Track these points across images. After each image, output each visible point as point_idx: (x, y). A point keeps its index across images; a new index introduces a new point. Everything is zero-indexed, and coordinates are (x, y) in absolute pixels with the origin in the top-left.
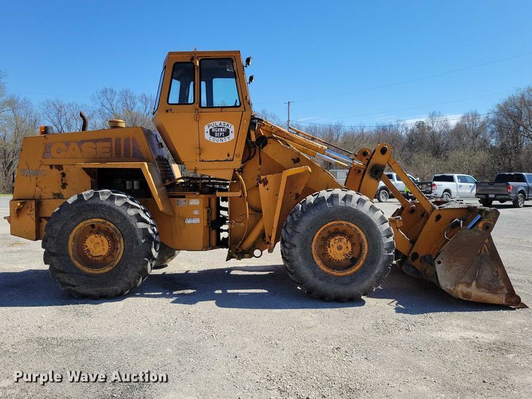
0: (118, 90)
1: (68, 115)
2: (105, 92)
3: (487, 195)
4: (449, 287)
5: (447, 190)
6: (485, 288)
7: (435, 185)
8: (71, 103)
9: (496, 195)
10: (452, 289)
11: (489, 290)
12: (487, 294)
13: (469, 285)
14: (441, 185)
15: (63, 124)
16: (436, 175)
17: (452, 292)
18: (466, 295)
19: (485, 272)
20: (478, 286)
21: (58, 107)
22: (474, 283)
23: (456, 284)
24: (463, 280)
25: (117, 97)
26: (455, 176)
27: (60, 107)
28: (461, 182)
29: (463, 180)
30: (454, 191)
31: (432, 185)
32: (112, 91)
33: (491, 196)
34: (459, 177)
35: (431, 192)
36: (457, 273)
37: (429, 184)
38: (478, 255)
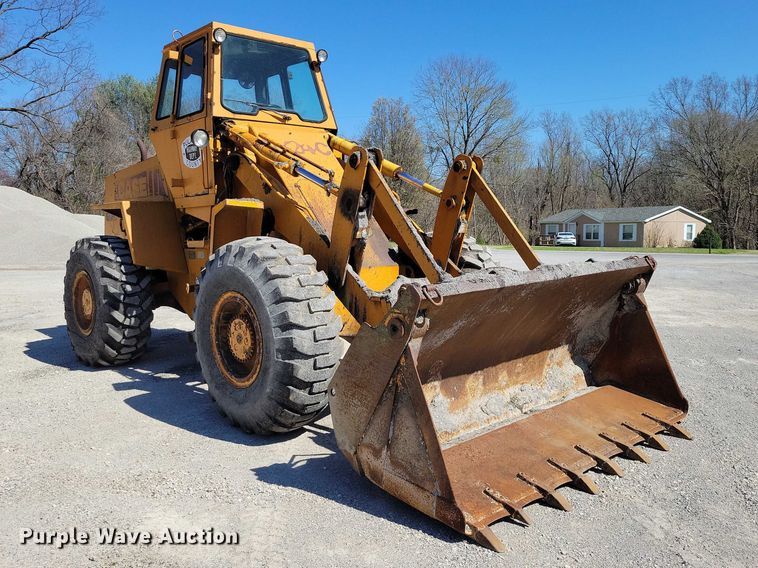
0: (695, 79)
1: (620, 130)
2: (673, 86)
4: (348, 448)
6: (404, 469)
8: (625, 110)
10: (352, 453)
13: (377, 452)
15: (611, 143)
17: (352, 459)
18: (375, 474)
19: (406, 434)
20: (393, 460)
21: (605, 118)
22: (385, 453)
23: (357, 444)
25: (694, 91)
27: (609, 118)
32: (685, 82)
36: (356, 420)
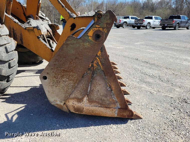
3: (164, 25)
4: (58, 103)
5: (149, 23)
6: (98, 103)
7: (144, 20)
9: (168, 25)
10: (62, 104)
11: (101, 104)
12: (100, 108)
13: (80, 100)
14: (147, 21)
16: (146, 16)
17: (62, 107)
18: (78, 109)
19: (98, 88)
20: (91, 101)
22: (85, 99)
23: (66, 99)
24: (73, 96)
26: (153, 17)
28: (156, 19)
29: (156, 18)
30: (152, 23)
31: (143, 21)
33: (166, 25)
34: (155, 17)
35: (142, 24)
36: (65, 88)
37: (142, 20)
38: (89, 69)
